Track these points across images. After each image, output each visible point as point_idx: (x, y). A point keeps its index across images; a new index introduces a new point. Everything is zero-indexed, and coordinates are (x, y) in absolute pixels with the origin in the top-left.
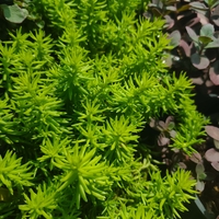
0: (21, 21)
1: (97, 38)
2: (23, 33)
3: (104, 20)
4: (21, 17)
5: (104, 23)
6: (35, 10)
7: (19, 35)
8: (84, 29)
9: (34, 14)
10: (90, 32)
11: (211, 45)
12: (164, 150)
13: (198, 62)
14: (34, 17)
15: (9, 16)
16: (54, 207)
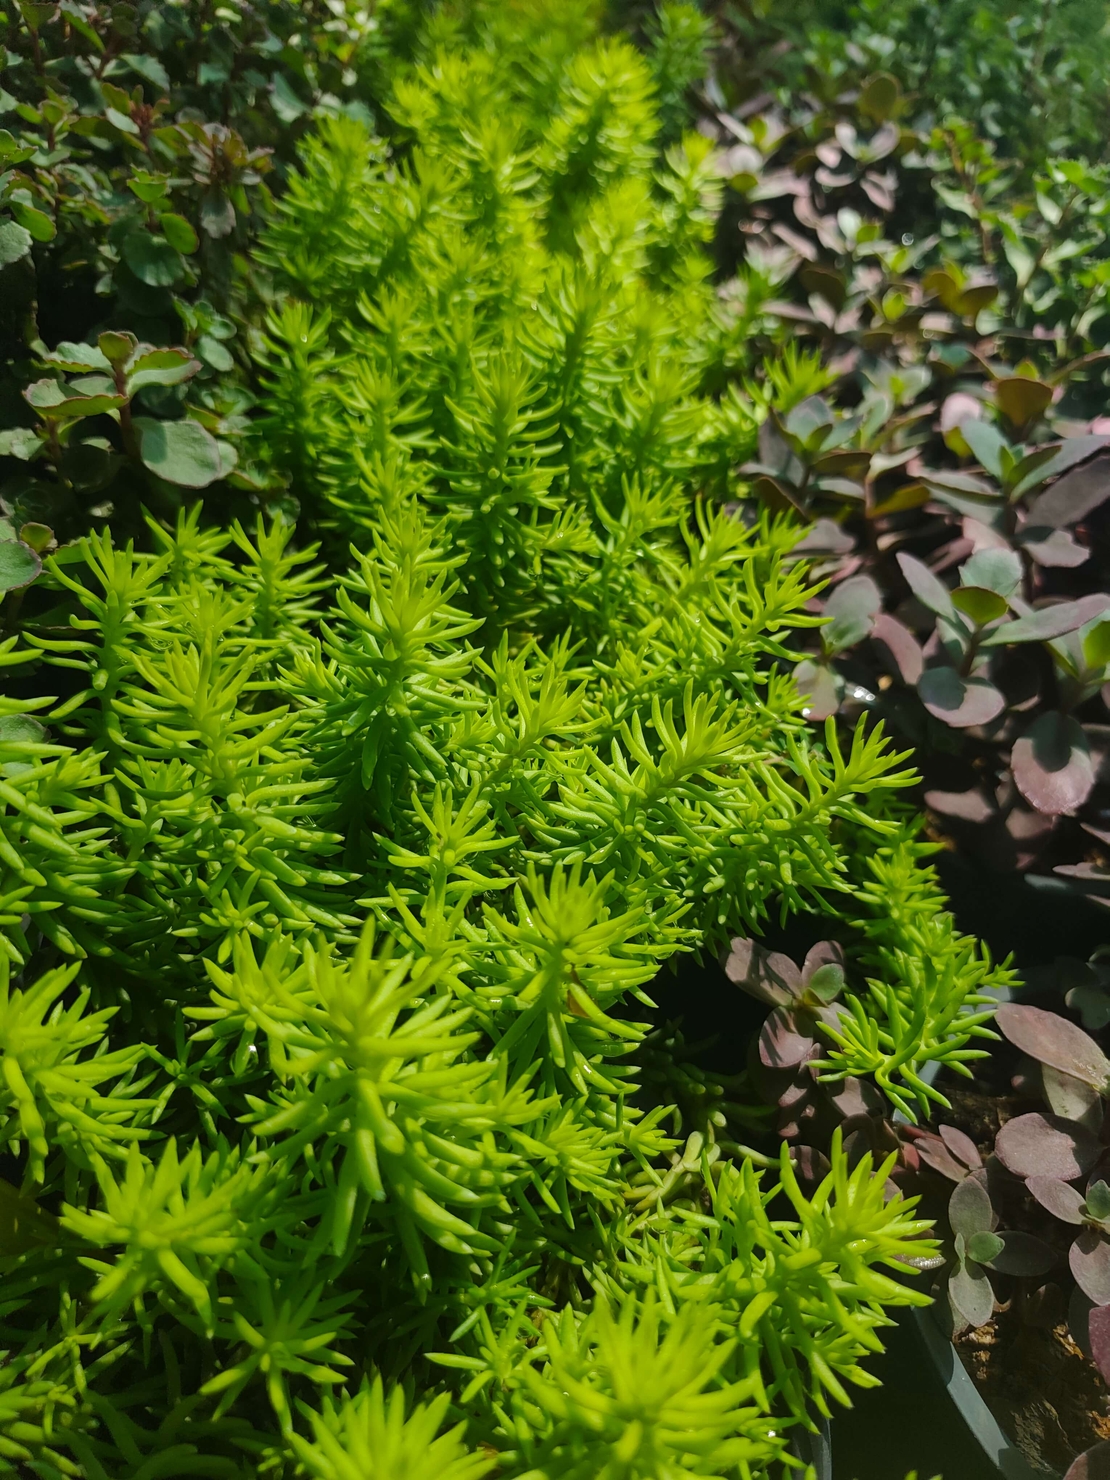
0: (201, 479)
1: (507, 572)
2: (203, 525)
3: (550, 503)
4: (208, 465)
5: (546, 515)
6: (265, 453)
7: (187, 531)
8: (459, 530)
9: (261, 467)
10: (484, 545)
11: (1009, 633)
12: (792, 1095)
13: (955, 700)
14: (259, 481)
15: (160, 455)
16: (221, 1244)
